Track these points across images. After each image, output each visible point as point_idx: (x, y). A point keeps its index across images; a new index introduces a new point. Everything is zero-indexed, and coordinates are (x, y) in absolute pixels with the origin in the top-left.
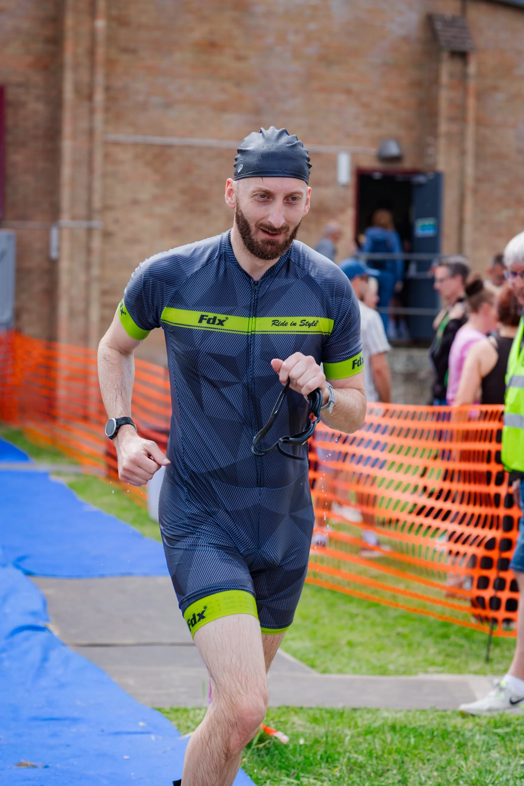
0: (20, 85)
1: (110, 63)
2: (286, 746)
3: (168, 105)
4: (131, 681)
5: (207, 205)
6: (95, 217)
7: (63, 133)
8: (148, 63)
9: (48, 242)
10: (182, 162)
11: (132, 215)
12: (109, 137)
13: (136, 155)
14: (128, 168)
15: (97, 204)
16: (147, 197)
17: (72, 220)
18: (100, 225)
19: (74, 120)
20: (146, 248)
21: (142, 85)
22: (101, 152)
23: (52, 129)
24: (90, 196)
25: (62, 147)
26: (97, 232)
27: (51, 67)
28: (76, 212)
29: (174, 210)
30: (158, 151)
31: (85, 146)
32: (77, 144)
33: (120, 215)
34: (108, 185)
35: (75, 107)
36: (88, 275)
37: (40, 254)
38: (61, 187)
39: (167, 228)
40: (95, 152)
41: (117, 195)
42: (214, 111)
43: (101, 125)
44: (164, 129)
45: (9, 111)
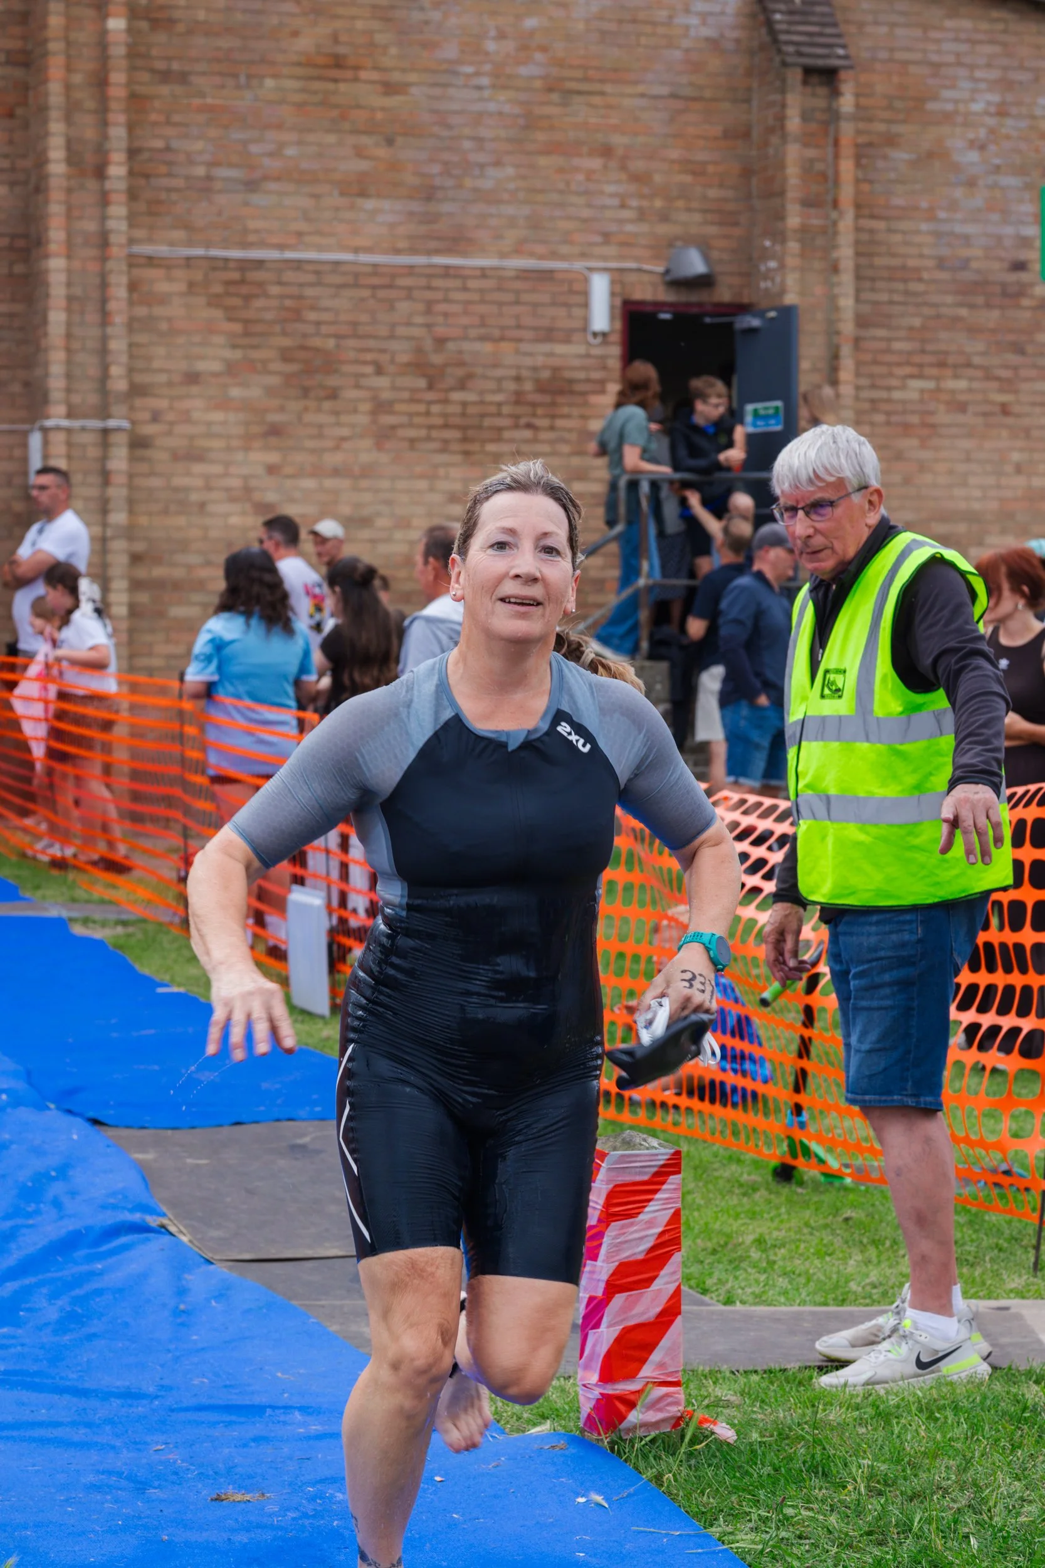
1: (136, 101)
2: (735, 1447)
3: (251, 186)
5: (333, 381)
6: (116, 409)
7: (48, 242)
8: (209, 101)
9: (25, 460)
10: (282, 297)
11: (186, 404)
12: (137, 249)
13: (191, 285)
14: (175, 310)
15: (119, 384)
16: (216, 366)
17: (69, 415)
18: (125, 424)
19: (69, 216)
20: (217, 469)
21: (199, 145)
22: (124, 280)
23: (26, 236)
24: (105, 368)
25: (47, 271)
26: (121, 439)
27: (19, 111)
28: (76, 399)
29: (270, 391)
30: (236, 276)
31: (93, 267)
32: (77, 264)
33: (163, 404)
34: (138, 345)
35: (69, 191)
36: (105, 525)
37: (9, 484)
38: (46, 350)
39: (256, 429)
40: (113, 279)
41: (156, 364)
42: (342, 194)
43: (123, 226)
44: (246, 231)
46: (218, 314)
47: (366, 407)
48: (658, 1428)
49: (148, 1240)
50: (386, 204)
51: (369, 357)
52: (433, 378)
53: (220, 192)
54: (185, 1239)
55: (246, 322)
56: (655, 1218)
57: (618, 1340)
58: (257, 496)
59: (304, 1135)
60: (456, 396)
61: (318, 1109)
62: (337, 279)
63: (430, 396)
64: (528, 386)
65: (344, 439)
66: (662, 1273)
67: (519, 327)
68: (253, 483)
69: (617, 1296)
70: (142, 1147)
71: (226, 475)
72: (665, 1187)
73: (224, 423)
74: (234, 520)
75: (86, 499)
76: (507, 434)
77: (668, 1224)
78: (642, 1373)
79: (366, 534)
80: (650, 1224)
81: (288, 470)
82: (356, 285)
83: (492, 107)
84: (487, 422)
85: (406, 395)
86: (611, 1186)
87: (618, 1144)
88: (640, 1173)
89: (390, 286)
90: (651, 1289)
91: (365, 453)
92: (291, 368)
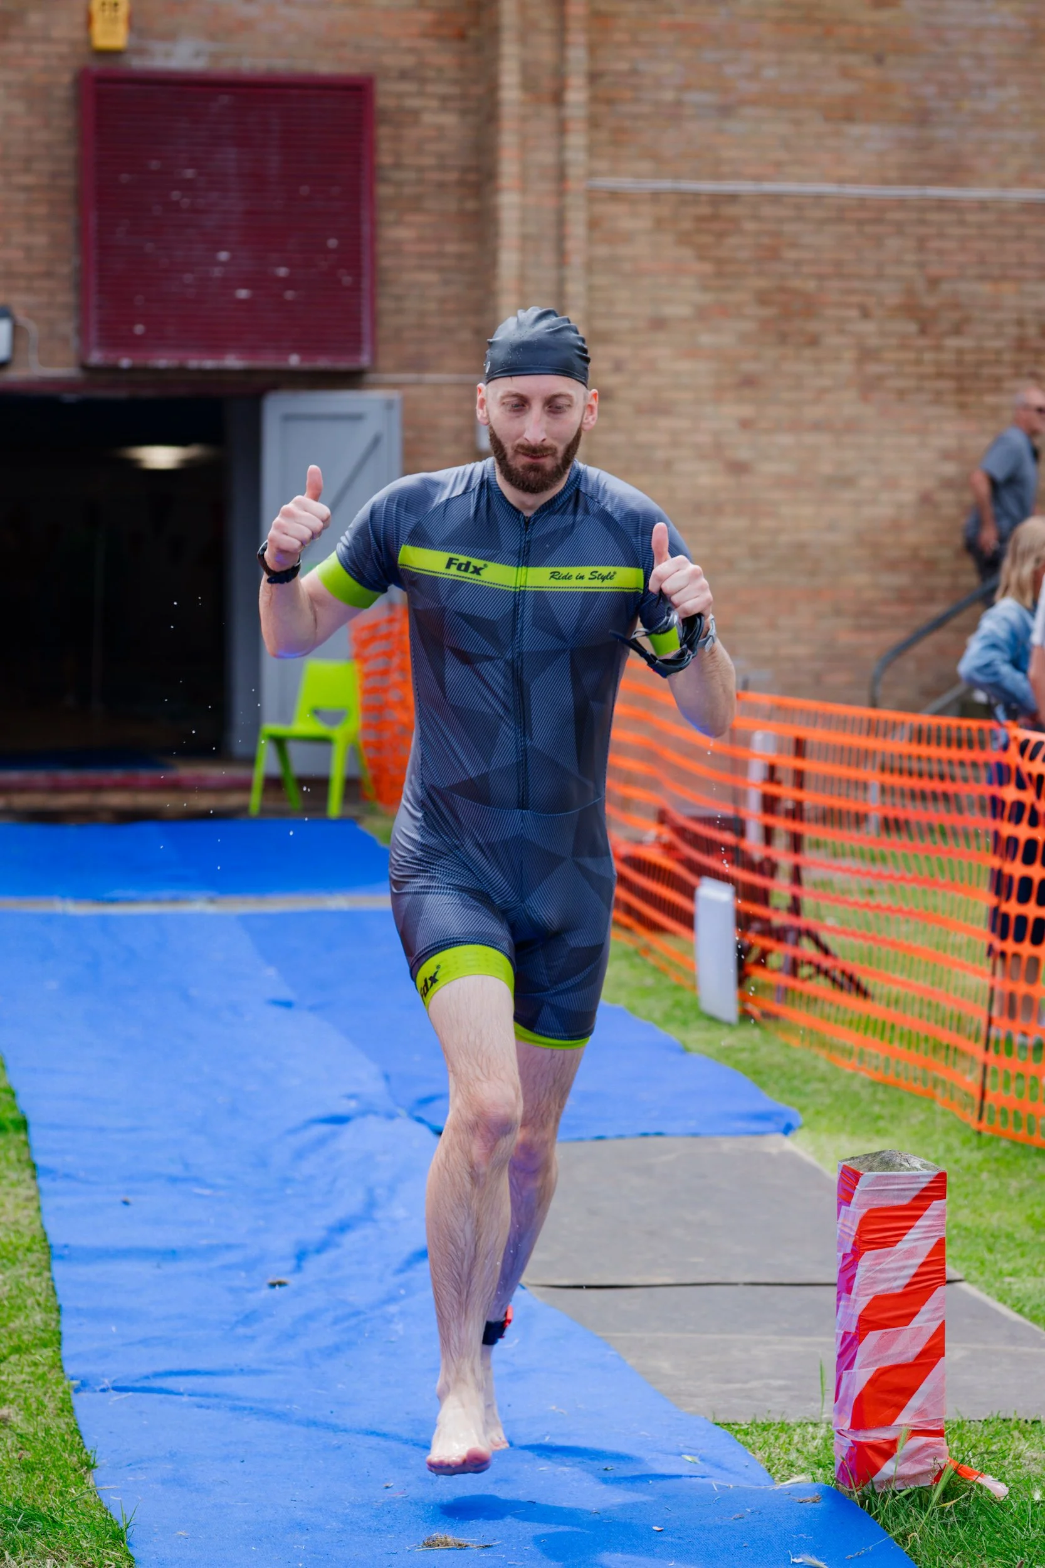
0: (404, 75)
1: (599, 19)
2: (1004, 1506)
3: (725, 111)
4: (665, 1365)
5: (813, 326)
7: (500, 175)
8: (681, 18)
10: (758, 234)
11: (652, 353)
12: (598, 182)
13: (658, 221)
14: (640, 249)
16: (685, 311)
19: (523, 147)
20: (683, 424)
21: (667, 68)
22: (584, 216)
23: (479, 169)
25: (498, 207)
27: (472, 33)
29: (744, 338)
30: (705, 210)
31: (550, 202)
32: (531, 200)
33: (626, 352)
34: (598, 288)
35: (524, 119)
37: (457, 440)
38: (497, 294)
39: (728, 380)
40: (572, 215)
41: (619, 309)
42: (827, 119)
43: (583, 157)
44: (719, 161)
45: (383, 132)
46: (687, 253)
47: (849, 355)
48: (915, 1482)
50: (874, 130)
51: (854, 299)
52: (925, 322)
53: (691, 118)
55: (719, 262)
56: (915, 1247)
57: (872, 1382)
58: (729, 454)
60: (952, 342)
62: (819, 214)
63: (922, 342)
64: (1032, 331)
65: (824, 391)
66: (924, 1309)
67: (1022, 265)
68: (725, 439)
69: (870, 1332)
71: (695, 430)
72: (927, 1213)
73: (693, 373)
74: (705, 480)
76: (1008, 385)
77: (931, 1254)
78: (898, 1421)
79: (848, 495)
80: (910, 1254)
81: (764, 425)
82: (840, 220)
83: (994, 20)
84: (986, 371)
85: (893, 341)
86: (865, 1211)
87: (875, 1164)
88: (898, 1197)
89: (878, 221)
90: (910, 1326)
91: (849, 405)
92: (768, 312)
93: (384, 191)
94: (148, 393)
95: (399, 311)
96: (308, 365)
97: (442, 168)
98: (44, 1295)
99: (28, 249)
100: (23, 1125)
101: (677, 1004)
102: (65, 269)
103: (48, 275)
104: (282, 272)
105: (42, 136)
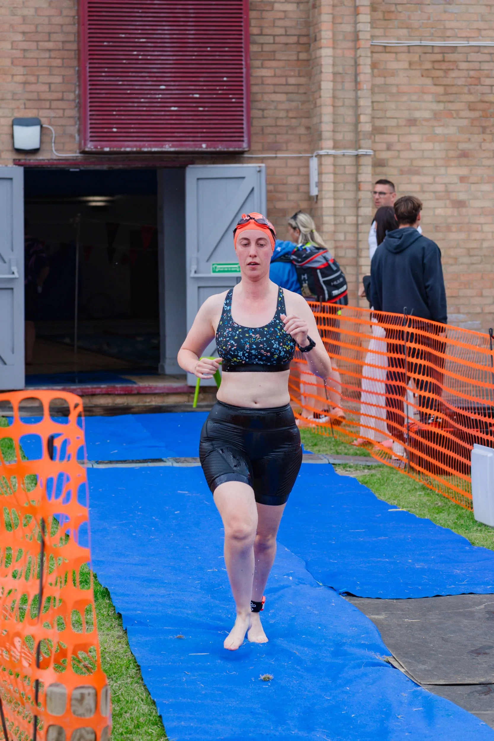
6: (363, 143)
7: (321, 39)
9: (308, 176)
10: (467, 70)
11: (409, 138)
12: (376, 42)
13: (410, 64)
14: (401, 79)
15: (366, 127)
16: (427, 114)
17: (334, 148)
18: (370, 152)
19: (333, 23)
20: (429, 179)
22: (369, 61)
23: (308, 35)
24: (357, 117)
25: (320, 57)
26: (367, 161)
28: (339, 137)
29: (461, 129)
30: (439, 57)
31: (349, 54)
32: (339, 52)
33: (394, 139)
34: (376, 102)
35: (334, 6)
36: (357, 216)
37: (298, 191)
38: (320, 106)
39: (452, 154)
40: (361, 61)
41: (389, 114)
43: (368, 27)
44: (445, 28)
45: (253, 14)
46: (429, 81)
49: (379, 670)
53: (429, 5)
54: (402, 670)
55: (446, 86)
58: (454, 196)
59: (481, 603)
61: (489, 587)
68: (451, 188)
70: (377, 611)
71: (434, 183)
73: (432, 150)
74: (439, 211)
75: (345, 199)
81: (472, 179)
92: (474, 115)
93: (254, 48)
94: (121, 166)
95: (264, 117)
96: (212, 149)
97: (286, 35)
98: (144, 695)
99: (50, 84)
100: (106, 594)
101: (460, 517)
102: (72, 96)
103: (62, 100)
104: (197, 96)
105: (58, 20)
